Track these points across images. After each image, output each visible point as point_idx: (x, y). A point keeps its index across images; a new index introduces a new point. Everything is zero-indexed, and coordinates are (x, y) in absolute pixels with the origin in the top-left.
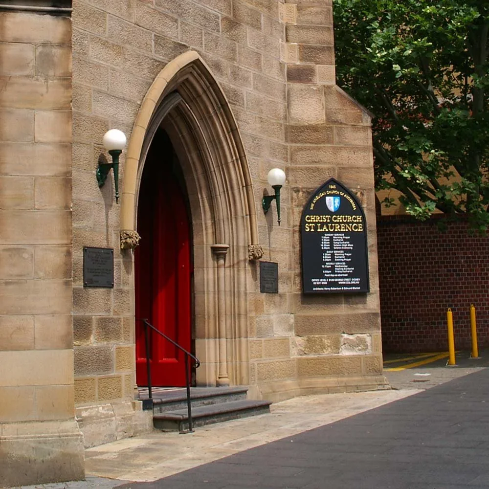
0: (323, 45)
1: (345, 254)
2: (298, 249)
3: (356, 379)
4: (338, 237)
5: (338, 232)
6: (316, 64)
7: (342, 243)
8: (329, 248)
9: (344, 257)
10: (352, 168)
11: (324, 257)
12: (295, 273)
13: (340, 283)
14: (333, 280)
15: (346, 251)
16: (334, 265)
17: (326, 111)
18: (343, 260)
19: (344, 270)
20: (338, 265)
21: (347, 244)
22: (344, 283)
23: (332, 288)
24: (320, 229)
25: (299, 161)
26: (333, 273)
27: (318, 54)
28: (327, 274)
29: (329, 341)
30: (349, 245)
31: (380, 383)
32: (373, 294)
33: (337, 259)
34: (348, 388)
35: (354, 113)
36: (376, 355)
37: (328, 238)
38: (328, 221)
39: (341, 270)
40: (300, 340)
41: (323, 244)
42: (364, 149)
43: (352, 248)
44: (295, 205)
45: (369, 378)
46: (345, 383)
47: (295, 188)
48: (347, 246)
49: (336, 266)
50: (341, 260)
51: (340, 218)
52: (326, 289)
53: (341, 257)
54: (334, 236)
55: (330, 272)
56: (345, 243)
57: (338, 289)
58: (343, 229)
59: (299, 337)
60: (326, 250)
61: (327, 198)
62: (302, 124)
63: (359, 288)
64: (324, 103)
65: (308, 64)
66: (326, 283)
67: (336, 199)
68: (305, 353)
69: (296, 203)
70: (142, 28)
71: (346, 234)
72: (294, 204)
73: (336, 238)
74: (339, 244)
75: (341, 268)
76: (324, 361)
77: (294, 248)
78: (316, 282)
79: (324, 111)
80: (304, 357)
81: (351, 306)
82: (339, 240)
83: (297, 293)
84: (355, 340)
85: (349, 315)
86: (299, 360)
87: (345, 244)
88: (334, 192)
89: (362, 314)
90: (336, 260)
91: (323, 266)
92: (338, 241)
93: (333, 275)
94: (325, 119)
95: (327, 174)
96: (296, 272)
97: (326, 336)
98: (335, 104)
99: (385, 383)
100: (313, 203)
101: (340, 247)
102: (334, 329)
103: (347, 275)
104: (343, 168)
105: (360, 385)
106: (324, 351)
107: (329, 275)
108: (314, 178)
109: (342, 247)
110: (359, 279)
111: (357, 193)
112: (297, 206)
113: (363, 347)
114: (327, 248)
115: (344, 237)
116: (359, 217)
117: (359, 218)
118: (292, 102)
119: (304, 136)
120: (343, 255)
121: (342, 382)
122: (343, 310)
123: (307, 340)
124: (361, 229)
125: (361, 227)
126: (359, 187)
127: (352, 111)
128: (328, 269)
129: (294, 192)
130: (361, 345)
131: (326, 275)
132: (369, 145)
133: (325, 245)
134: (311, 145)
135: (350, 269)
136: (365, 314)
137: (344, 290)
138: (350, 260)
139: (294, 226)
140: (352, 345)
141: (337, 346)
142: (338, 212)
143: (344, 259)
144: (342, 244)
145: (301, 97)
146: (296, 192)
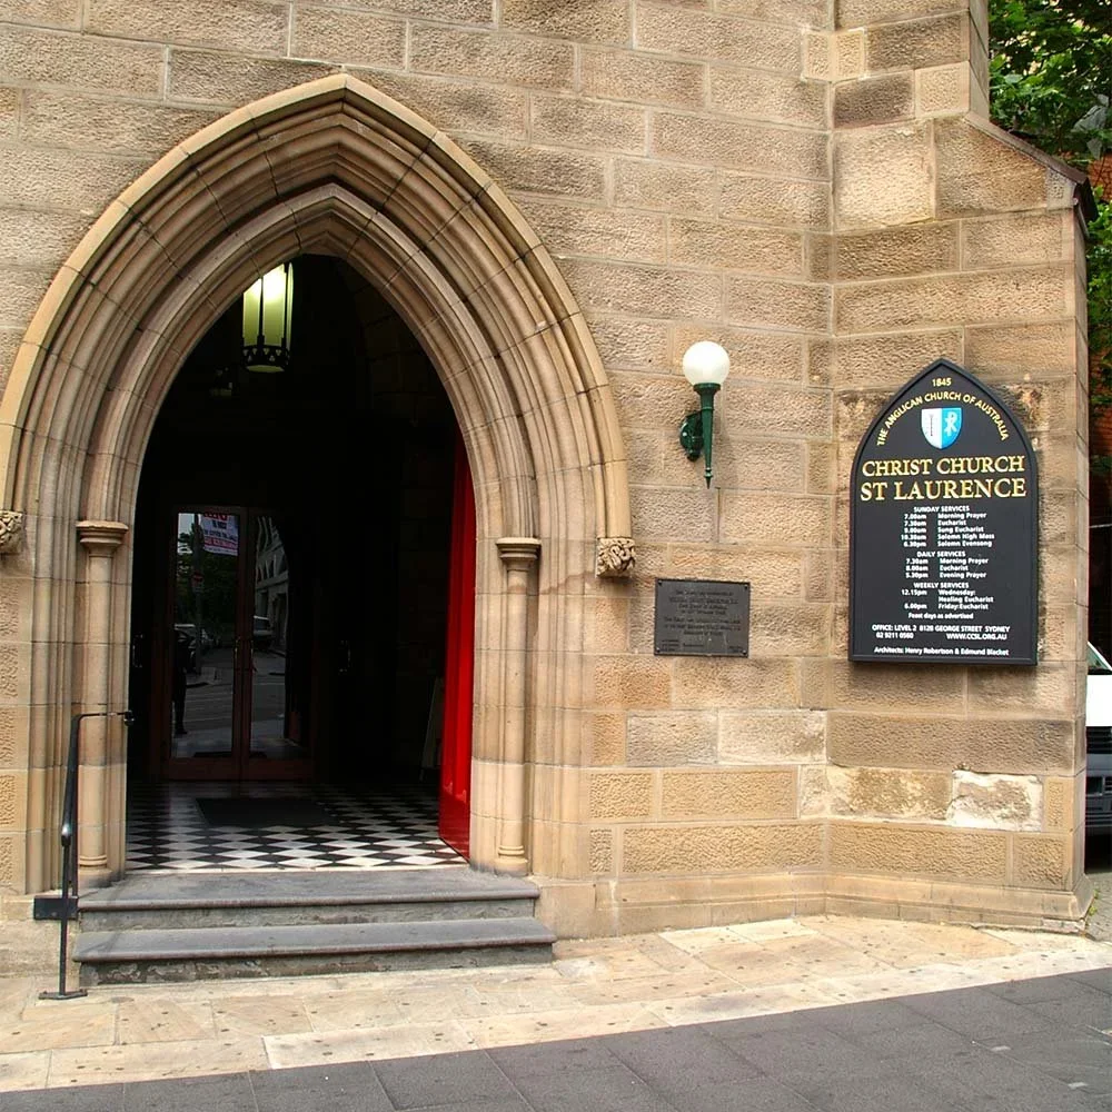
0: (936, 16)
1: (970, 560)
2: (846, 546)
3: (985, 893)
4: (952, 516)
5: (953, 502)
6: (915, 69)
7: (961, 530)
8: (924, 544)
9: (966, 568)
10: (1006, 328)
11: (908, 568)
12: (837, 607)
13: (949, 636)
14: (931, 628)
15: (972, 552)
16: (936, 590)
17: (938, 186)
18: (962, 576)
19: (964, 603)
20: (948, 589)
21: (977, 533)
22: (962, 636)
23: (926, 651)
24: (902, 495)
25: (858, 323)
26: (933, 608)
27: (920, 41)
28: (915, 611)
29: (919, 786)
30: (981, 537)
31: (1054, 913)
32: (1055, 669)
33: (945, 572)
34: (953, 912)
35: (1023, 177)
36: (1054, 836)
37: (924, 517)
38: (926, 472)
39: (957, 603)
40: (840, 778)
41: (909, 535)
42: (1050, 272)
43: (990, 544)
44: (843, 436)
45: (1025, 894)
46: (951, 901)
47: (845, 393)
48: (978, 540)
49: (941, 592)
50: (958, 575)
51: (958, 465)
52: (909, 650)
53: (956, 568)
54: (940, 511)
55: (924, 606)
56: (972, 530)
57: (944, 651)
58: (968, 492)
59: (839, 769)
60: (916, 549)
61: (926, 413)
62: (869, 228)
63: (1006, 652)
64: (934, 168)
65: (893, 72)
66: (911, 636)
67: (950, 414)
68: (852, 810)
69: (847, 432)
70: (118, 40)
71: (975, 505)
72: (841, 433)
73: (946, 516)
74: (954, 533)
75: (956, 596)
76: (901, 834)
77: (837, 543)
78: (884, 632)
79: (933, 187)
80: (850, 818)
81: (987, 700)
82: (954, 523)
83: (840, 658)
84: (992, 790)
85: (978, 722)
86: (834, 824)
87: (971, 533)
88: (946, 395)
89: (1018, 724)
90: (941, 575)
91: (905, 592)
92: (949, 527)
93: (932, 617)
94: (934, 208)
95: (936, 349)
96: (839, 605)
97: (910, 771)
98: (965, 161)
99: (1070, 914)
100: (886, 428)
101: (956, 540)
102: (935, 756)
103: (971, 616)
104: (985, 331)
105: (989, 911)
106: (904, 808)
107: (920, 616)
108: (897, 365)
109: (961, 540)
110: (1008, 629)
111: (1019, 396)
112: (850, 438)
113: (1014, 809)
114: (919, 545)
115: (968, 515)
116: (1016, 460)
117: (1017, 463)
118: (846, 177)
119: (874, 257)
120: (964, 562)
121: (942, 894)
122: (961, 707)
123: (859, 779)
124: (1020, 491)
125: (1022, 487)
126: (1027, 378)
127: (1016, 175)
128: (918, 600)
129: (842, 404)
130: (1011, 805)
131: (910, 615)
132: (1063, 258)
133: (912, 537)
134: (894, 279)
135: (981, 600)
136: (1027, 722)
137: (960, 655)
138: (983, 575)
139: (839, 490)
140: (985, 802)
141: (938, 799)
142: (954, 449)
143: (965, 572)
144: (961, 534)
145: (871, 160)
146: (846, 404)
